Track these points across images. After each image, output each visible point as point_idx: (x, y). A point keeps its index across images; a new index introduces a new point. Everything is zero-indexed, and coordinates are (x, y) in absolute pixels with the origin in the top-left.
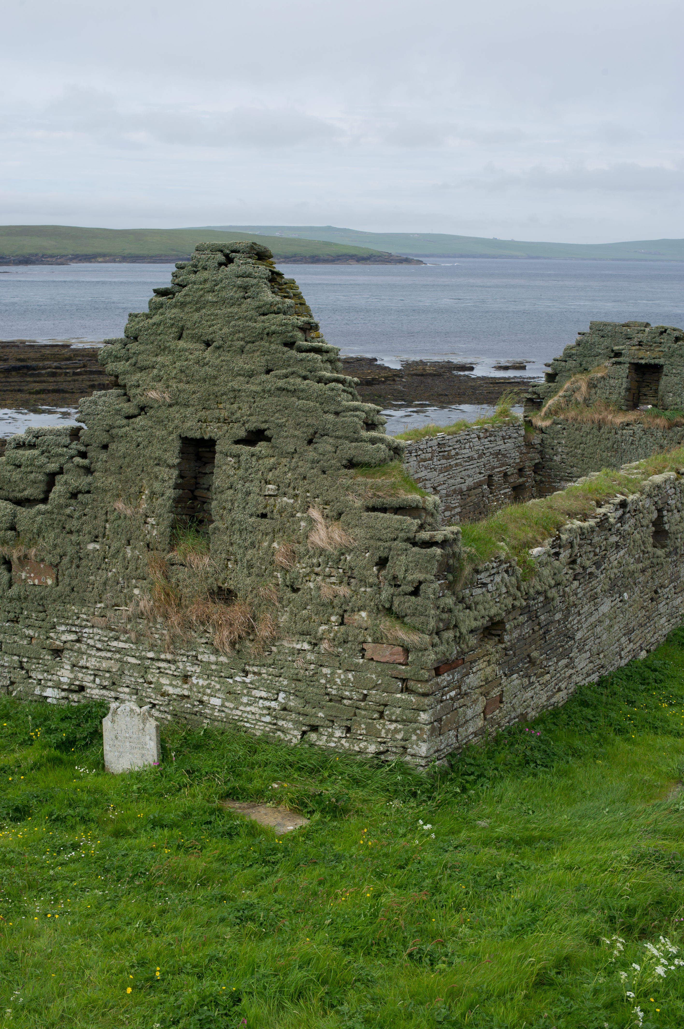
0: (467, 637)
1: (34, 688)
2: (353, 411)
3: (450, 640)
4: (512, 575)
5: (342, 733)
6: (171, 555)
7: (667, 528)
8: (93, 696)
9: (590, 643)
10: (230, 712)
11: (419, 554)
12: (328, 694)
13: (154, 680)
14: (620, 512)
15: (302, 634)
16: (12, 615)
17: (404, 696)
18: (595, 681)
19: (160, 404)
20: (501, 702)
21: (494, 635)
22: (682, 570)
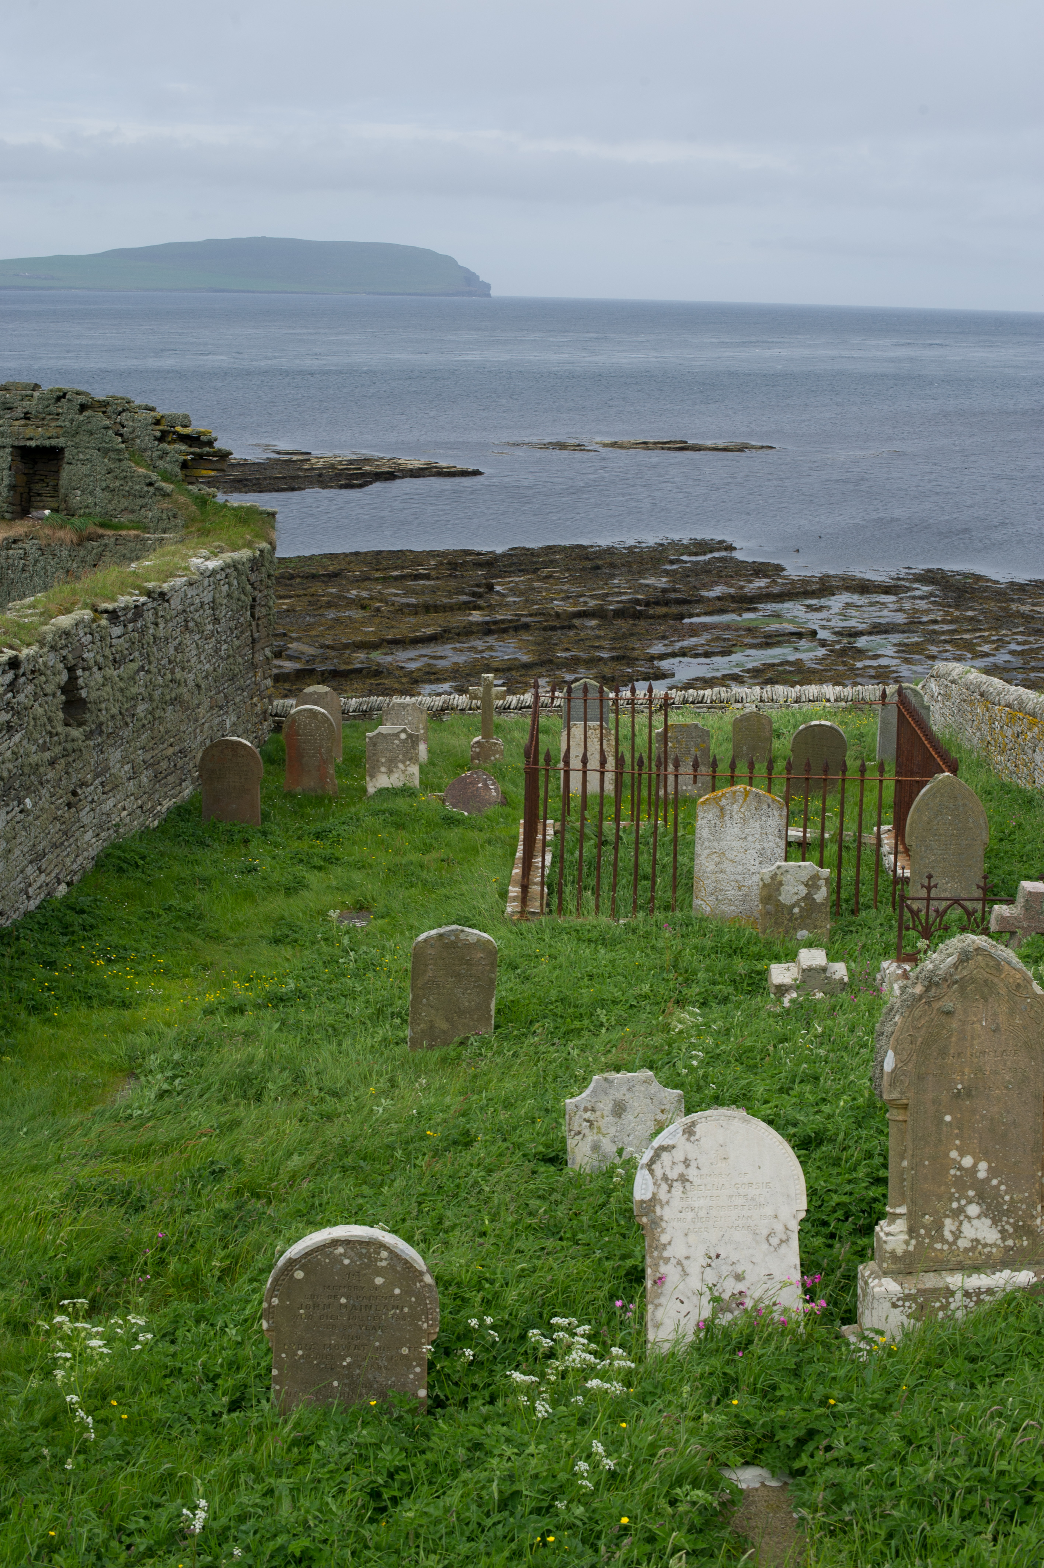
7: (84, 695)
14: (10, 676)
22: (112, 757)
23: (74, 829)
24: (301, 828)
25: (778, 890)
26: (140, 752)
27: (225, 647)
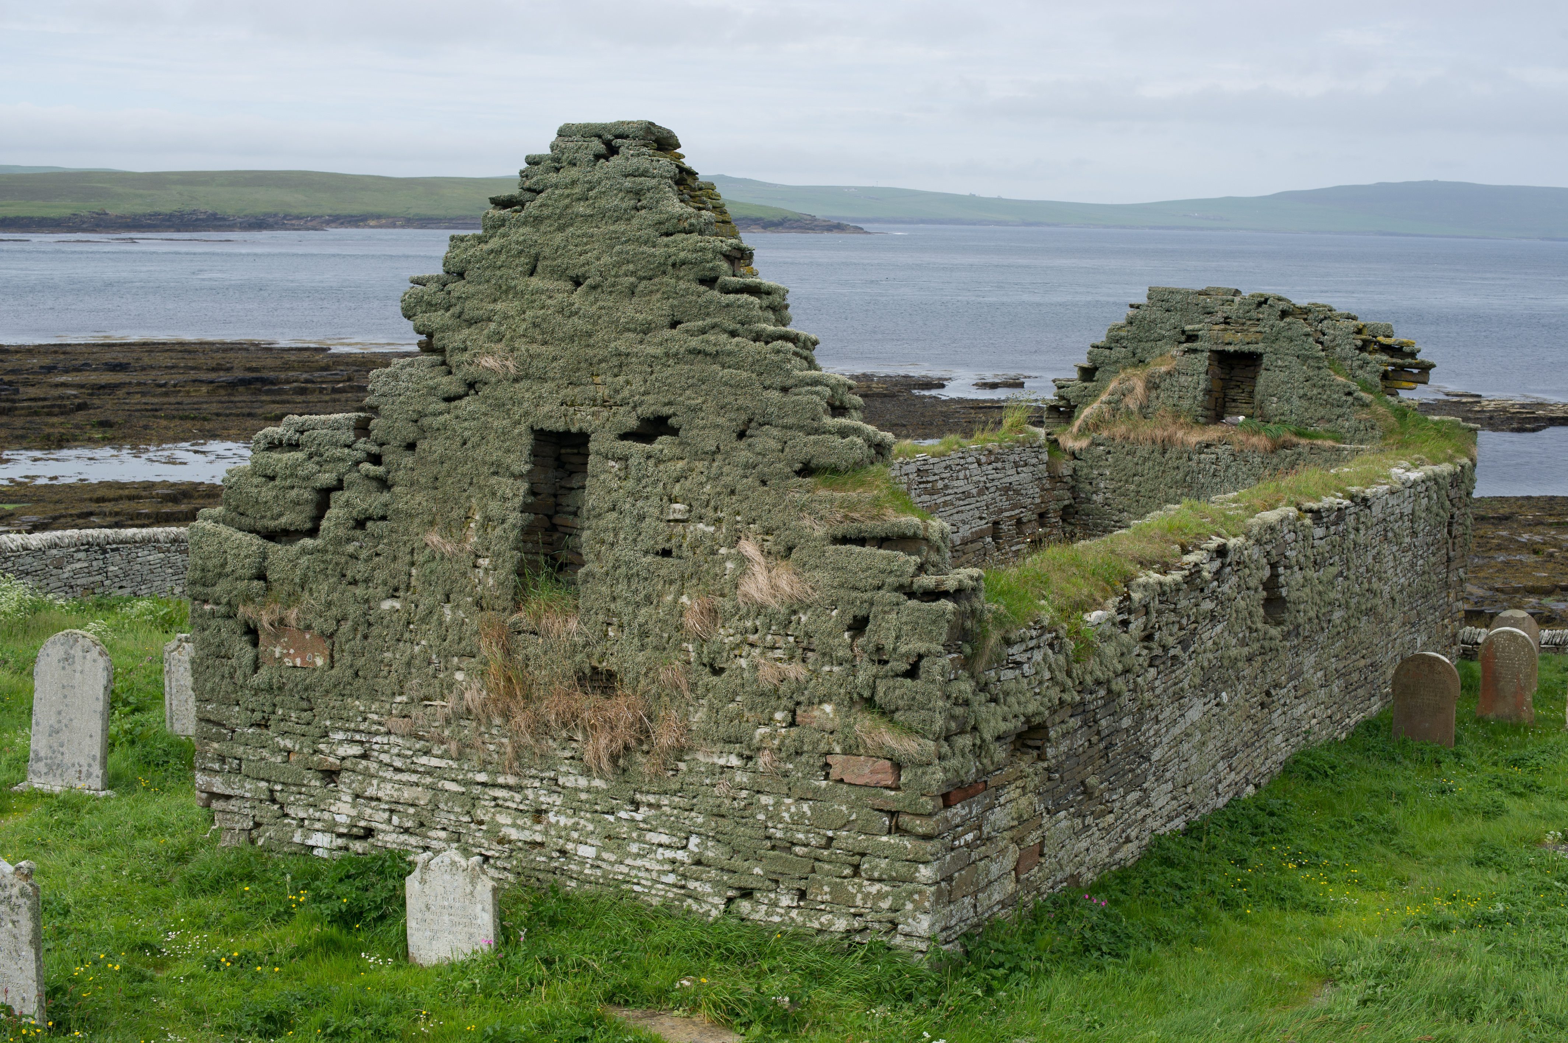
0: (992, 747)
1: (293, 832)
2: (811, 385)
3: (967, 750)
4: (1059, 652)
5: (792, 899)
6: (515, 617)
7: (1284, 594)
8: (389, 845)
9: (1173, 768)
10: (609, 868)
11: (919, 610)
12: (769, 838)
13: (486, 818)
14: (1217, 564)
15: (728, 741)
16: (258, 716)
17: (894, 840)
18: (1181, 827)
19: (500, 377)
20: (1042, 855)
21: (1030, 747)
22: (1306, 662)
23: (1265, 730)
24: (1496, 754)
26: (1333, 660)
27: (1420, 562)
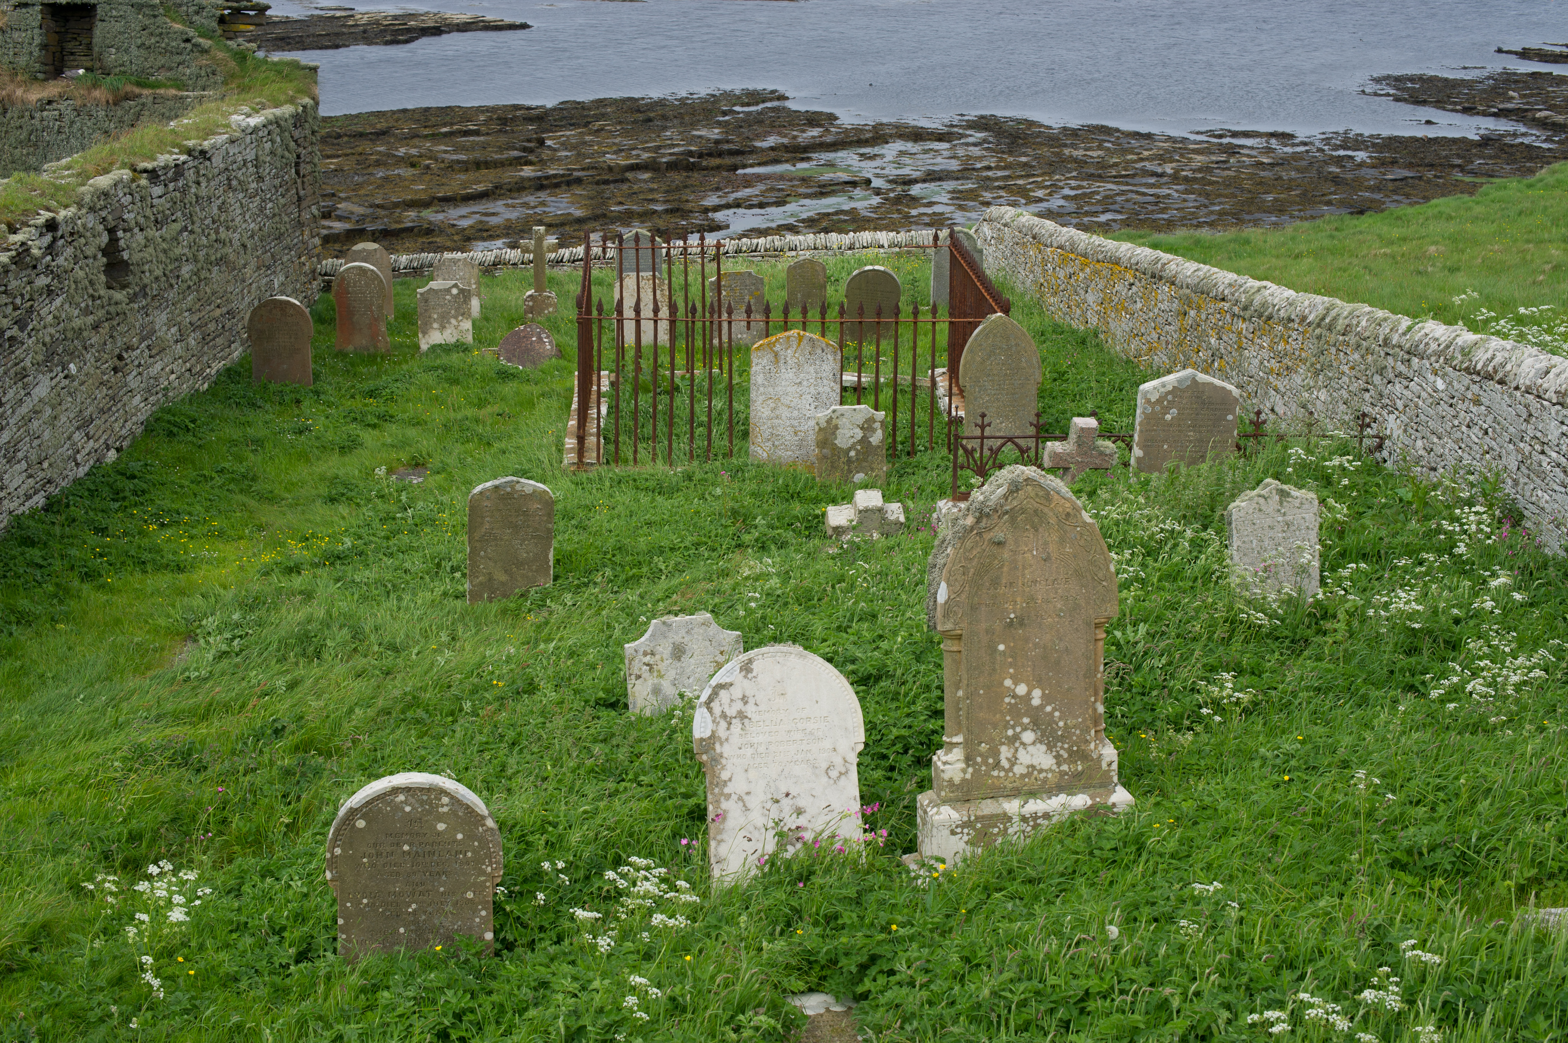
7: (126, 257)
14: (48, 238)
18: (40, 505)
22: (157, 320)
23: (121, 393)
24: (353, 386)
25: (834, 433)
26: (186, 314)
27: (270, 205)
